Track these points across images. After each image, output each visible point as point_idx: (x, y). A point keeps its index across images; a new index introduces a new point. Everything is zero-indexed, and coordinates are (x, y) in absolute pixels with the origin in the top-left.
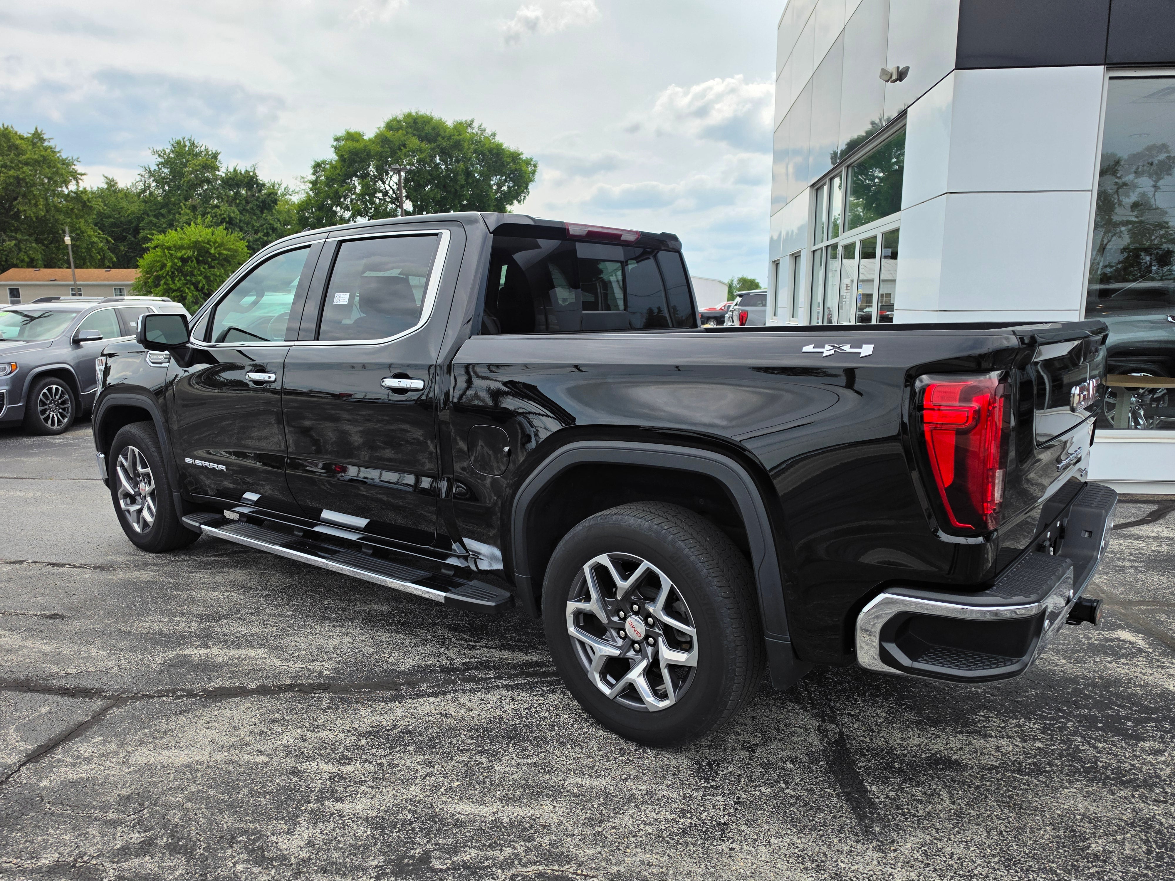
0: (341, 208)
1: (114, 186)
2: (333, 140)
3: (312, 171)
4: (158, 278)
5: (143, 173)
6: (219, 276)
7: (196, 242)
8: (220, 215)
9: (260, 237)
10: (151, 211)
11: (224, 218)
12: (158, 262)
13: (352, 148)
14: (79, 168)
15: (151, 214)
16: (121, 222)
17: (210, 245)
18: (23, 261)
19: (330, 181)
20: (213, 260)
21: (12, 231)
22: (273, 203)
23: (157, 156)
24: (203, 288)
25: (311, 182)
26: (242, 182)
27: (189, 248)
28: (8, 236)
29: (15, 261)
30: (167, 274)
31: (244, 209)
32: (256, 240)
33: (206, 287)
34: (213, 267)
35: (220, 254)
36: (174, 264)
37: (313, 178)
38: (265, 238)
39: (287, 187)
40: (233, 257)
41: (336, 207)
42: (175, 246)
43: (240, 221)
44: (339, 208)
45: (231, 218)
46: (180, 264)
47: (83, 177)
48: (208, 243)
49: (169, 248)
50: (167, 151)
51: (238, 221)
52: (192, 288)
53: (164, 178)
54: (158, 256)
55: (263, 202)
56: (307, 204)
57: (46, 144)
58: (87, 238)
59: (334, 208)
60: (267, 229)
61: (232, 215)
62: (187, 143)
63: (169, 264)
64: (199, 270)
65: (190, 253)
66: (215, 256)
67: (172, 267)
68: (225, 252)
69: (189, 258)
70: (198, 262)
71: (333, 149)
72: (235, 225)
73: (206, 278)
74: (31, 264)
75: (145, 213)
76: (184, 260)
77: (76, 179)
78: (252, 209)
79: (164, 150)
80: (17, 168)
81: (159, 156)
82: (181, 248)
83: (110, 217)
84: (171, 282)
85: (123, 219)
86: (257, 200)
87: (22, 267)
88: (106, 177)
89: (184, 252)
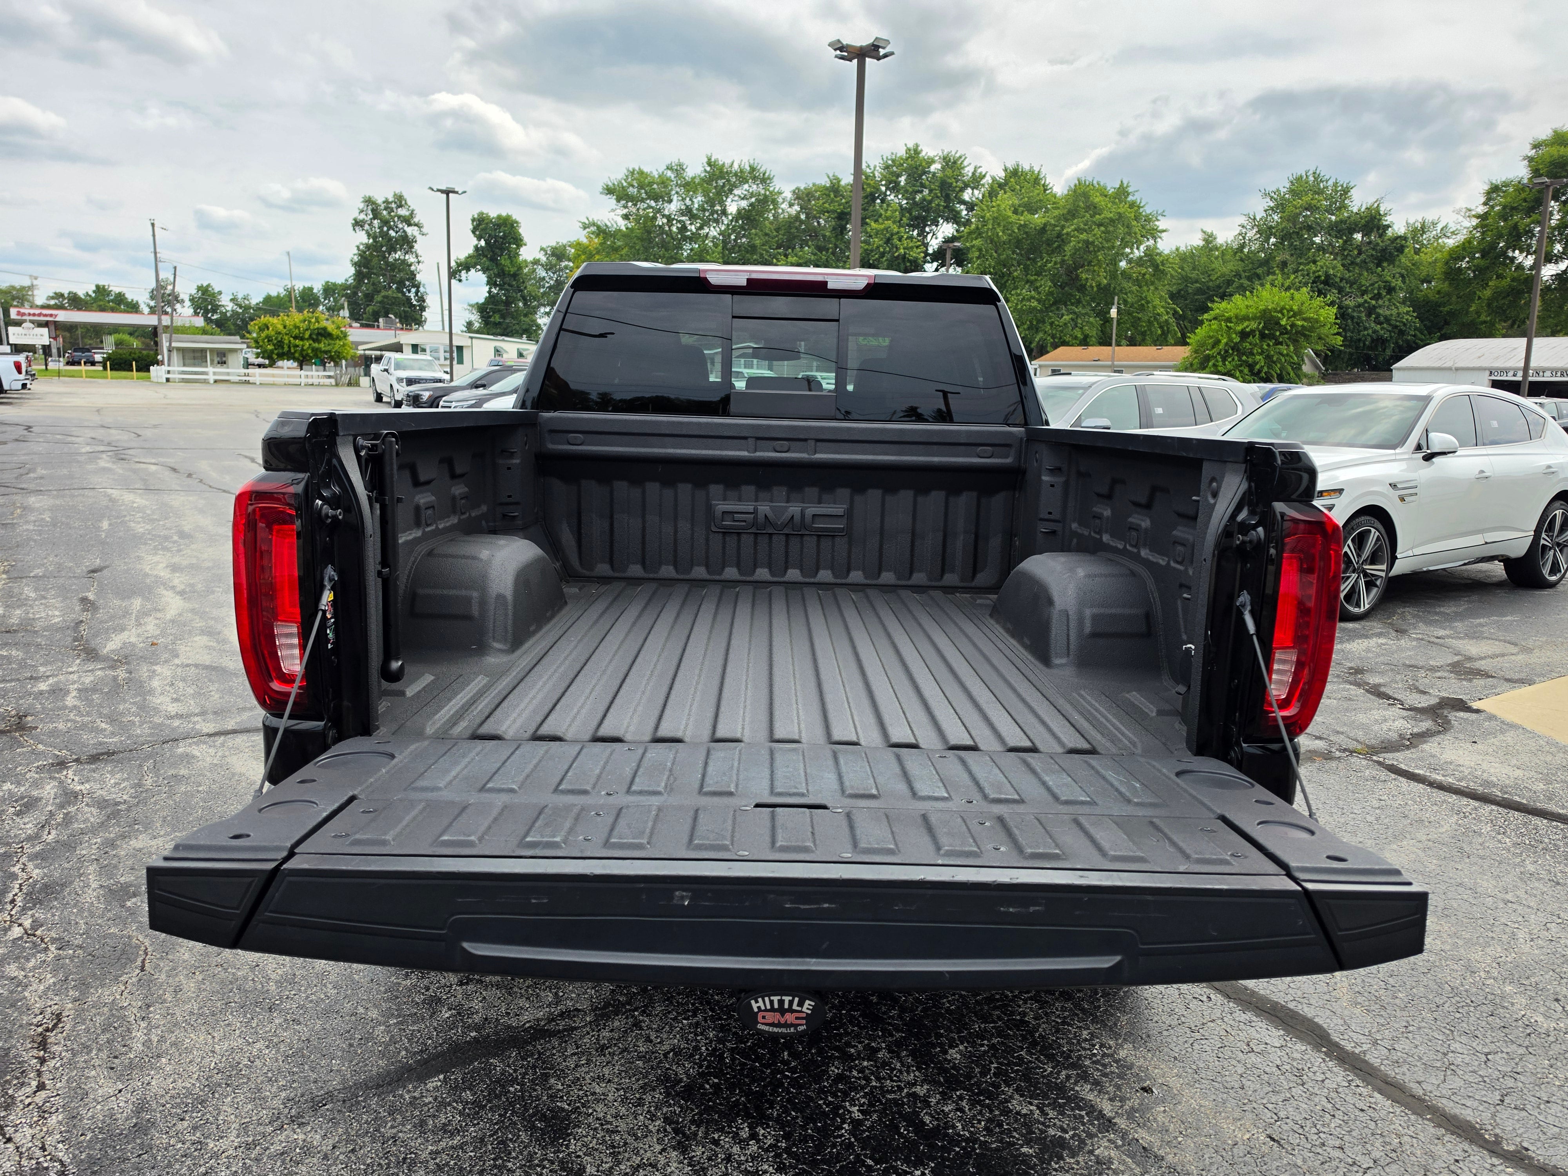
0: (1521, 252)
1: (1211, 242)
2: (1529, 147)
3: (1483, 200)
4: (1208, 358)
5: (1245, 223)
6: (1288, 355)
7: (1265, 311)
8: (1314, 272)
9: (1366, 301)
10: (1244, 271)
11: (1319, 277)
12: (1211, 337)
13: (1556, 156)
14: (1161, 224)
15: (1243, 275)
16: (1208, 288)
17: (1283, 314)
18: (1076, 338)
19: (1508, 211)
20: (1281, 334)
21: (1072, 304)
22: (1398, 251)
23: (1268, 199)
24: (1260, 371)
25: (1478, 216)
26: (1356, 225)
27: (1254, 318)
28: (1067, 310)
29: (1067, 338)
30: (1219, 354)
31: (1352, 263)
32: (1359, 306)
33: (1265, 369)
34: (1281, 343)
35: (1293, 325)
36: (1230, 339)
37: (1481, 209)
38: (1374, 302)
39: (1446, 226)
40: (1312, 329)
41: (1514, 251)
42: (1236, 317)
43: (1342, 279)
44: (1517, 252)
45: (1327, 276)
46: (1237, 339)
47: (1164, 234)
48: (1281, 312)
49: (1229, 320)
50: (1283, 190)
51: (1338, 280)
52: (1246, 371)
53: (1271, 228)
54: (1213, 331)
55: (1384, 250)
56: (1464, 249)
57: (1130, 198)
58: (1151, 309)
59: (1510, 254)
60: (1379, 288)
61: (1331, 272)
62: (1311, 178)
63: (1224, 341)
64: (1261, 347)
65: (1253, 325)
66: (1286, 329)
67: (1226, 344)
68: (1300, 323)
69: (1252, 332)
70: (1263, 336)
71: (1526, 162)
72: (1333, 285)
73: (1268, 357)
74: (1085, 342)
75: (1238, 275)
76: (1244, 335)
77: (1154, 238)
78: (1364, 262)
79: (1278, 190)
80: (1089, 231)
81: (1272, 198)
82: (1246, 318)
83: (1196, 282)
84: (1220, 364)
85: (1211, 284)
86: (1373, 249)
87: (1072, 345)
88: (1204, 232)
89: (1246, 324)
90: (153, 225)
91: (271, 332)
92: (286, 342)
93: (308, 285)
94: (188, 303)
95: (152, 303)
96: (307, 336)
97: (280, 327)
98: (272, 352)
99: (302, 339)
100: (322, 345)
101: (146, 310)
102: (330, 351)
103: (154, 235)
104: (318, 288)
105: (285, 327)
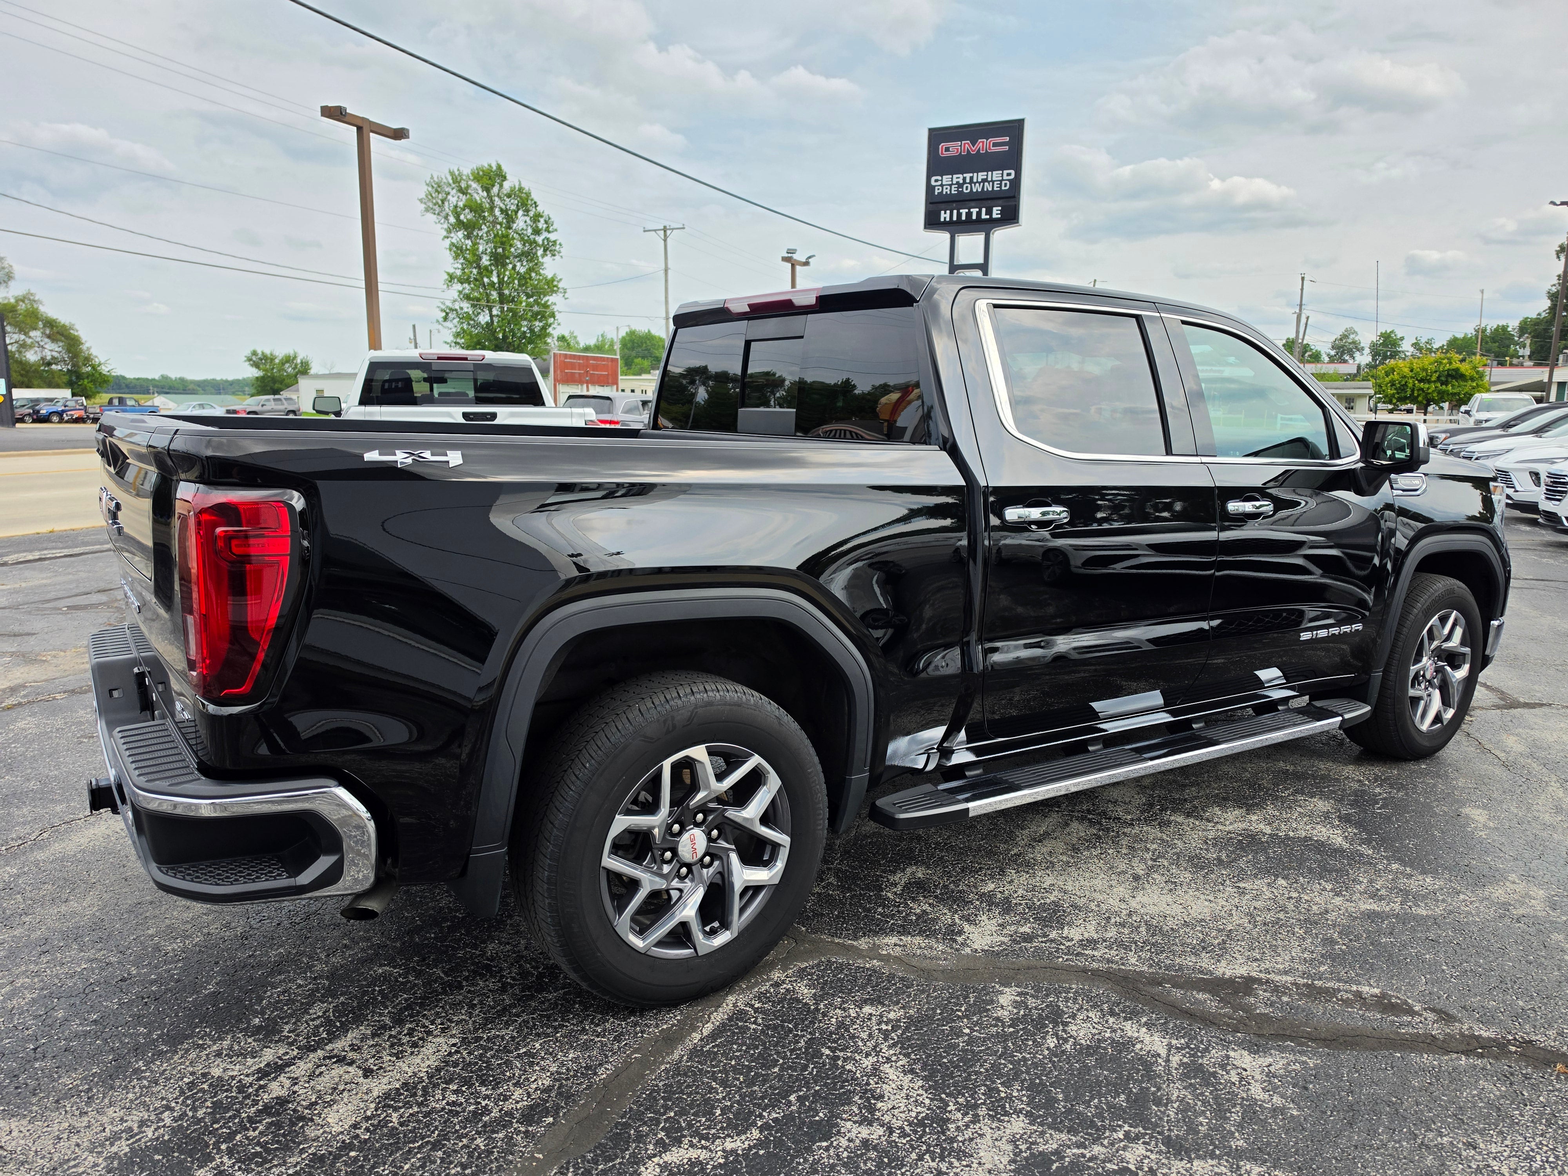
90: (1303, 279)
91: (1396, 376)
92: (1410, 385)
93: (1502, 323)
94: (1367, 351)
95: (1333, 353)
96: (1434, 379)
97: (1406, 370)
98: (1393, 395)
99: (1429, 382)
100: (1450, 388)
101: (1327, 359)
102: (1459, 394)
103: (1302, 289)
104: (1513, 324)
105: (1412, 371)
